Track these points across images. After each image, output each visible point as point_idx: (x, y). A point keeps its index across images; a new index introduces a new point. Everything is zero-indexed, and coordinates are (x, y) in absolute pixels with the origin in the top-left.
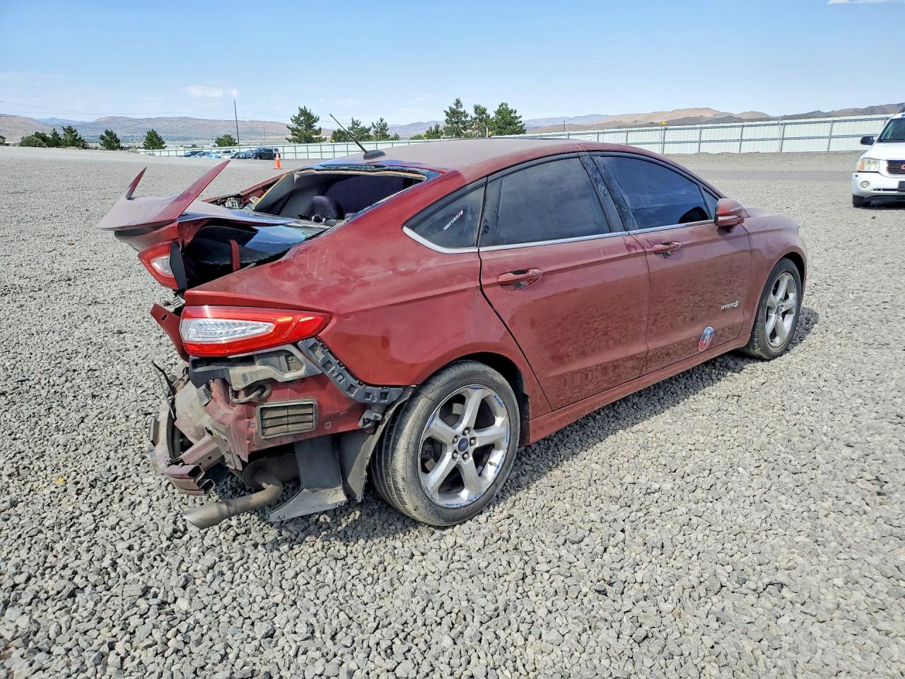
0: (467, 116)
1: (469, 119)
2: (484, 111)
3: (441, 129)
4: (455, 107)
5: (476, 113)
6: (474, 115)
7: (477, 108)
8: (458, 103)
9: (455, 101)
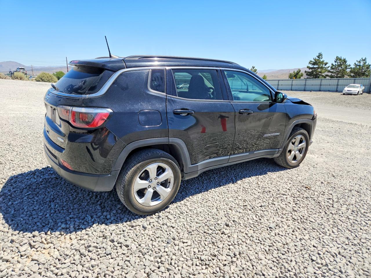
0: (326, 64)
2: (345, 61)
3: (302, 72)
5: (335, 61)
6: (334, 64)
7: (338, 59)
8: (320, 55)
9: (318, 55)
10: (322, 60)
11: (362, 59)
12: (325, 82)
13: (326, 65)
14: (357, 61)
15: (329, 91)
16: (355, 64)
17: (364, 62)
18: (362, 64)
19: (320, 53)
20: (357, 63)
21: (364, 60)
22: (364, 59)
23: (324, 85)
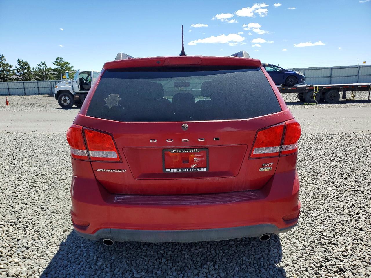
10: (6, 62)
11: (42, 62)
12: (12, 85)
13: (10, 68)
14: (38, 64)
15: (18, 94)
16: (37, 67)
17: (44, 65)
18: (42, 68)
19: (2, 55)
20: (38, 67)
21: (44, 64)
22: (43, 62)
23: (12, 89)
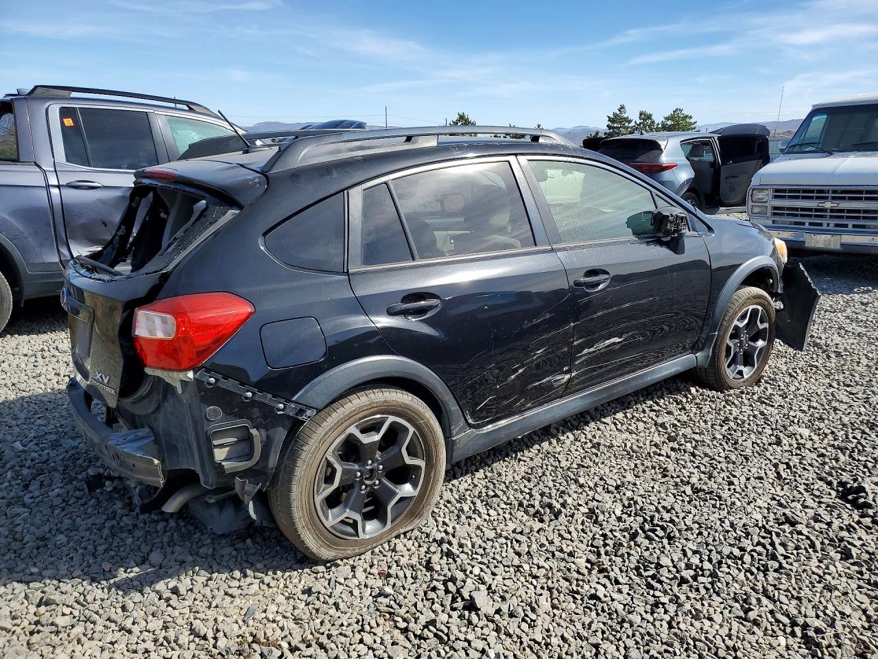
1: (633, 124)
4: (618, 112)
